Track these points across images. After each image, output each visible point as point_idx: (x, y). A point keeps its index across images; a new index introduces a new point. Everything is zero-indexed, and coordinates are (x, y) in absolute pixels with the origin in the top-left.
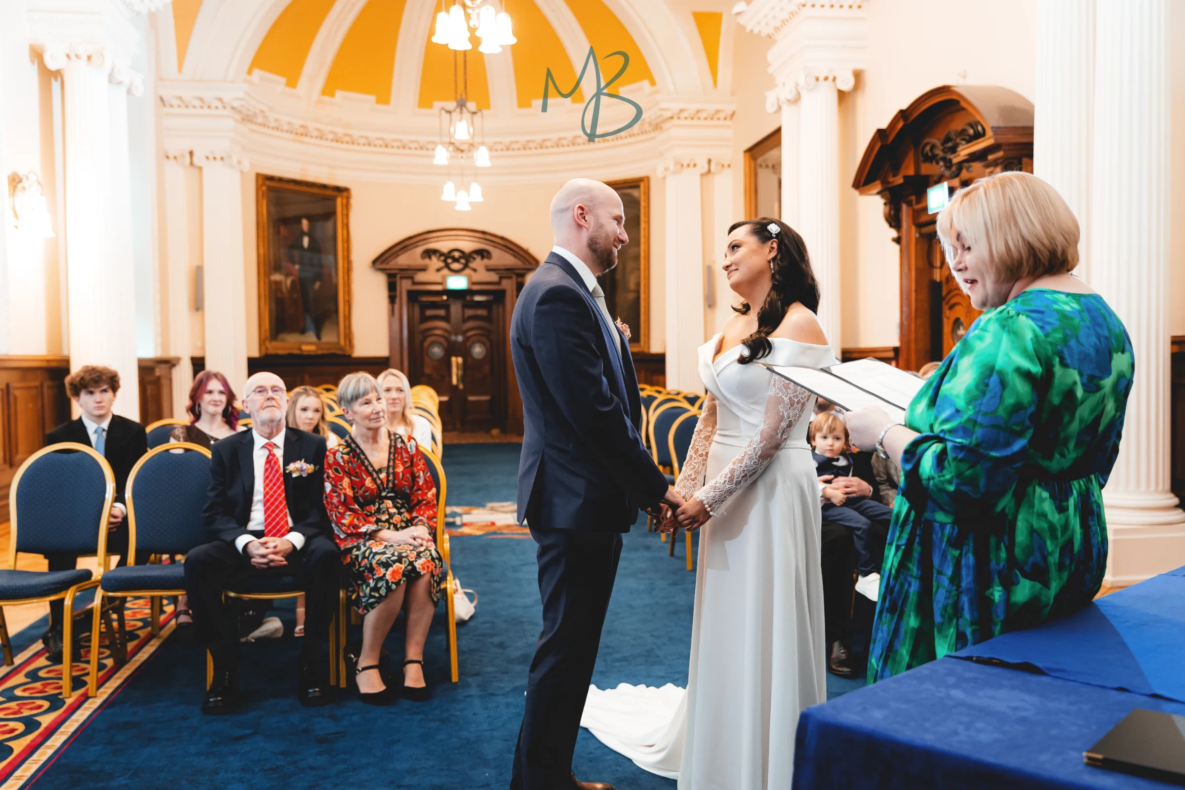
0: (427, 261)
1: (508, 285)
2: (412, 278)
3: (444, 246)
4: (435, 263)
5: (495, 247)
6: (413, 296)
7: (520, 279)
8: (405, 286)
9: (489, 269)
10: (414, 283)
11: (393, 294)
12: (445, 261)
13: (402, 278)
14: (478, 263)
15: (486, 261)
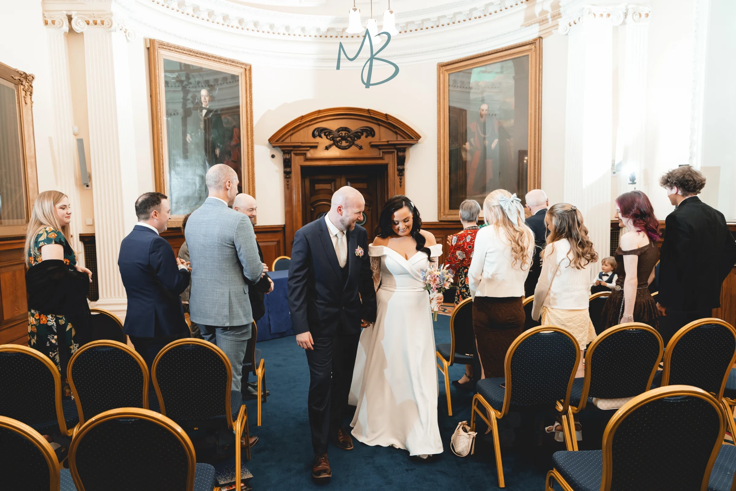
0: (318, 139)
1: (390, 160)
2: (305, 154)
3: (333, 125)
4: (324, 141)
5: (379, 125)
6: (306, 171)
7: (401, 154)
8: (297, 162)
9: (373, 146)
10: (307, 160)
11: (288, 170)
12: (333, 139)
13: (296, 154)
14: (363, 141)
15: (370, 139)
